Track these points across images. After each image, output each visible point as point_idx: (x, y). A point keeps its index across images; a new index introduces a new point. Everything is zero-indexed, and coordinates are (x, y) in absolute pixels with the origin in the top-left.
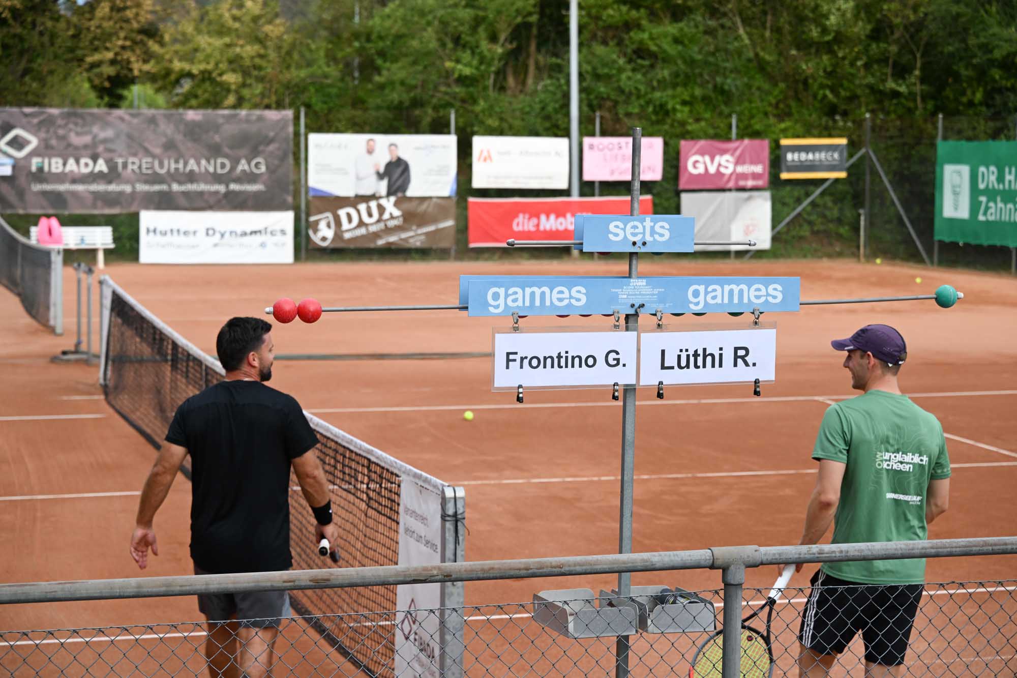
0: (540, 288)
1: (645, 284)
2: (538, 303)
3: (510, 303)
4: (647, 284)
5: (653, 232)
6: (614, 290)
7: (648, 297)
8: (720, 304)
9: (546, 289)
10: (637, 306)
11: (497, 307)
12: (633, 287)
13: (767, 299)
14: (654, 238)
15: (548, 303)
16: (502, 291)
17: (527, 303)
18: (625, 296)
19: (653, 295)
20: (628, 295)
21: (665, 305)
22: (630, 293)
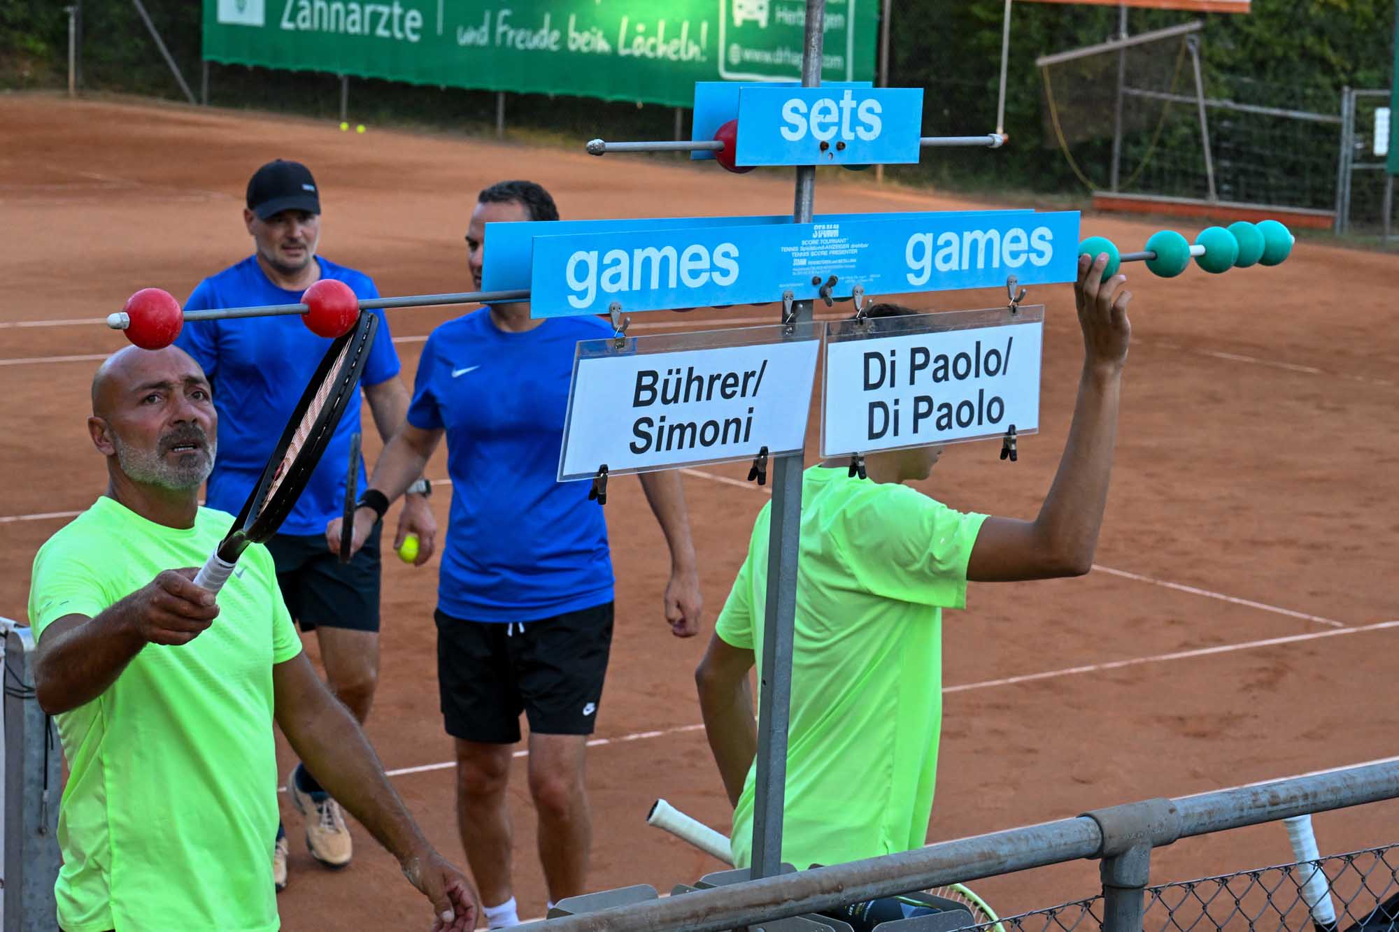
0: (659, 250)
1: (836, 233)
2: (655, 284)
3: (608, 287)
4: (841, 235)
5: (855, 122)
6: (785, 249)
7: (840, 261)
8: (956, 271)
9: (670, 251)
10: (824, 281)
11: (582, 295)
12: (816, 242)
13: (1028, 258)
14: (856, 135)
15: (673, 284)
16: (592, 258)
17: (637, 285)
18: (803, 262)
19: (849, 256)
20: (809, 258)
21: (868, 278)
22: (813, 254)
